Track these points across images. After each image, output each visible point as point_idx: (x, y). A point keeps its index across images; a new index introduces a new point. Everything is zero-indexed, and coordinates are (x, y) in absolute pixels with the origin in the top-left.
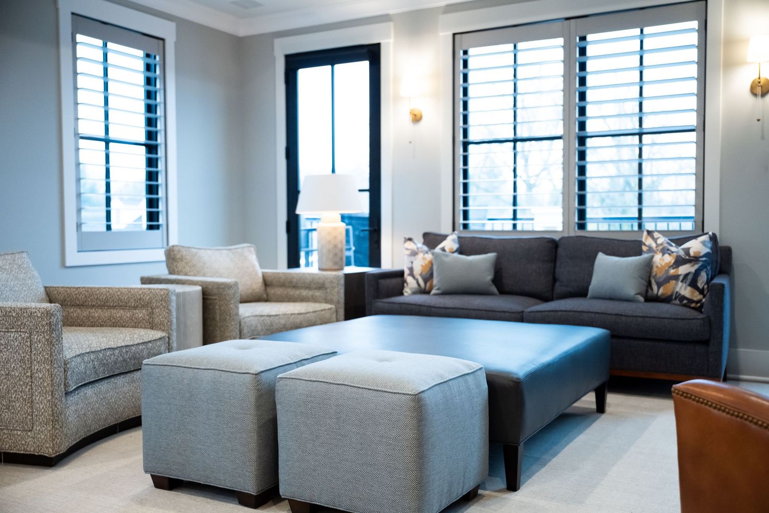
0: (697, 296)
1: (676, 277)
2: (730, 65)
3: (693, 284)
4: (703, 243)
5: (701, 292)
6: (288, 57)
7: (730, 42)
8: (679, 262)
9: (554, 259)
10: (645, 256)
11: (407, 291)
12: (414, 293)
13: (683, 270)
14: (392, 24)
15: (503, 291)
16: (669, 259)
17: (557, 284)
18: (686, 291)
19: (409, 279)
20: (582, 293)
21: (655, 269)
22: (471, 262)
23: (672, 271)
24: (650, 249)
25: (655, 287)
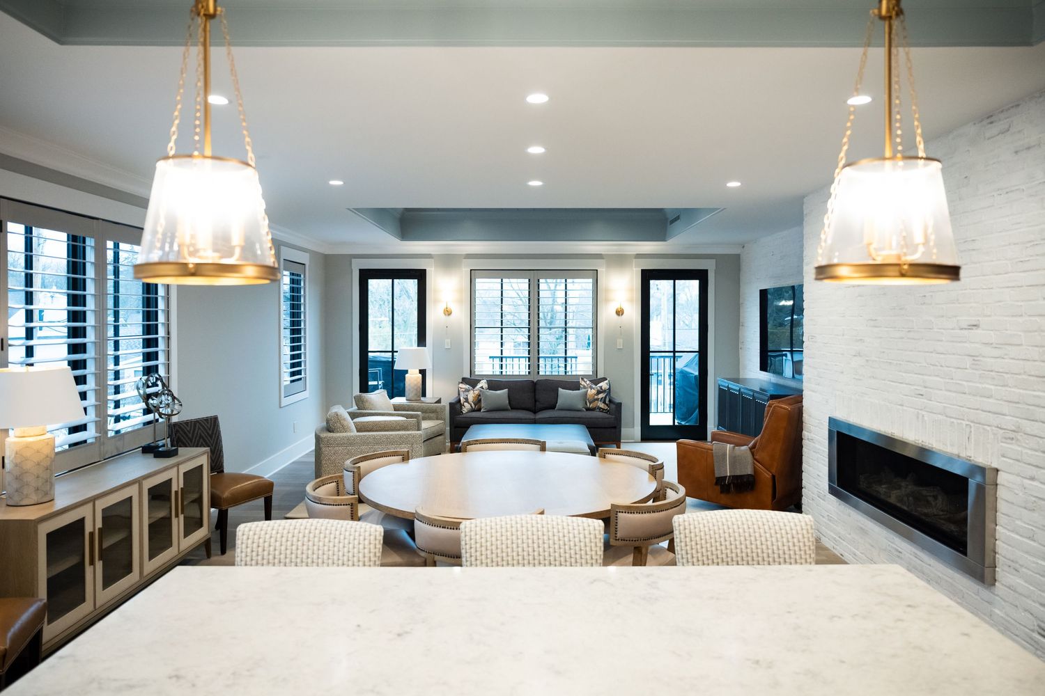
0: (606, 407)
1: (597, 399)
2: (607, 300)
3: (604, 402)
4: (607, 384)
5: (607, 405)
6: (362, 271)
7: (607, 290)
8: (599, 392)
9: (535, 391)
10: (582, 391)
11: (465, 410)
12: (469, 412)
13: (601, 396)
14: (433, 260)
15: (513, 408)
16: (594, 391)
17: (537, 403)
18: (602, 405)
19: (466, 404)
20: (553, 407)
21: (588, 396)
22: (499, 394)
23: (596, 397)
24: (585, 387)
25: (588, 404)
